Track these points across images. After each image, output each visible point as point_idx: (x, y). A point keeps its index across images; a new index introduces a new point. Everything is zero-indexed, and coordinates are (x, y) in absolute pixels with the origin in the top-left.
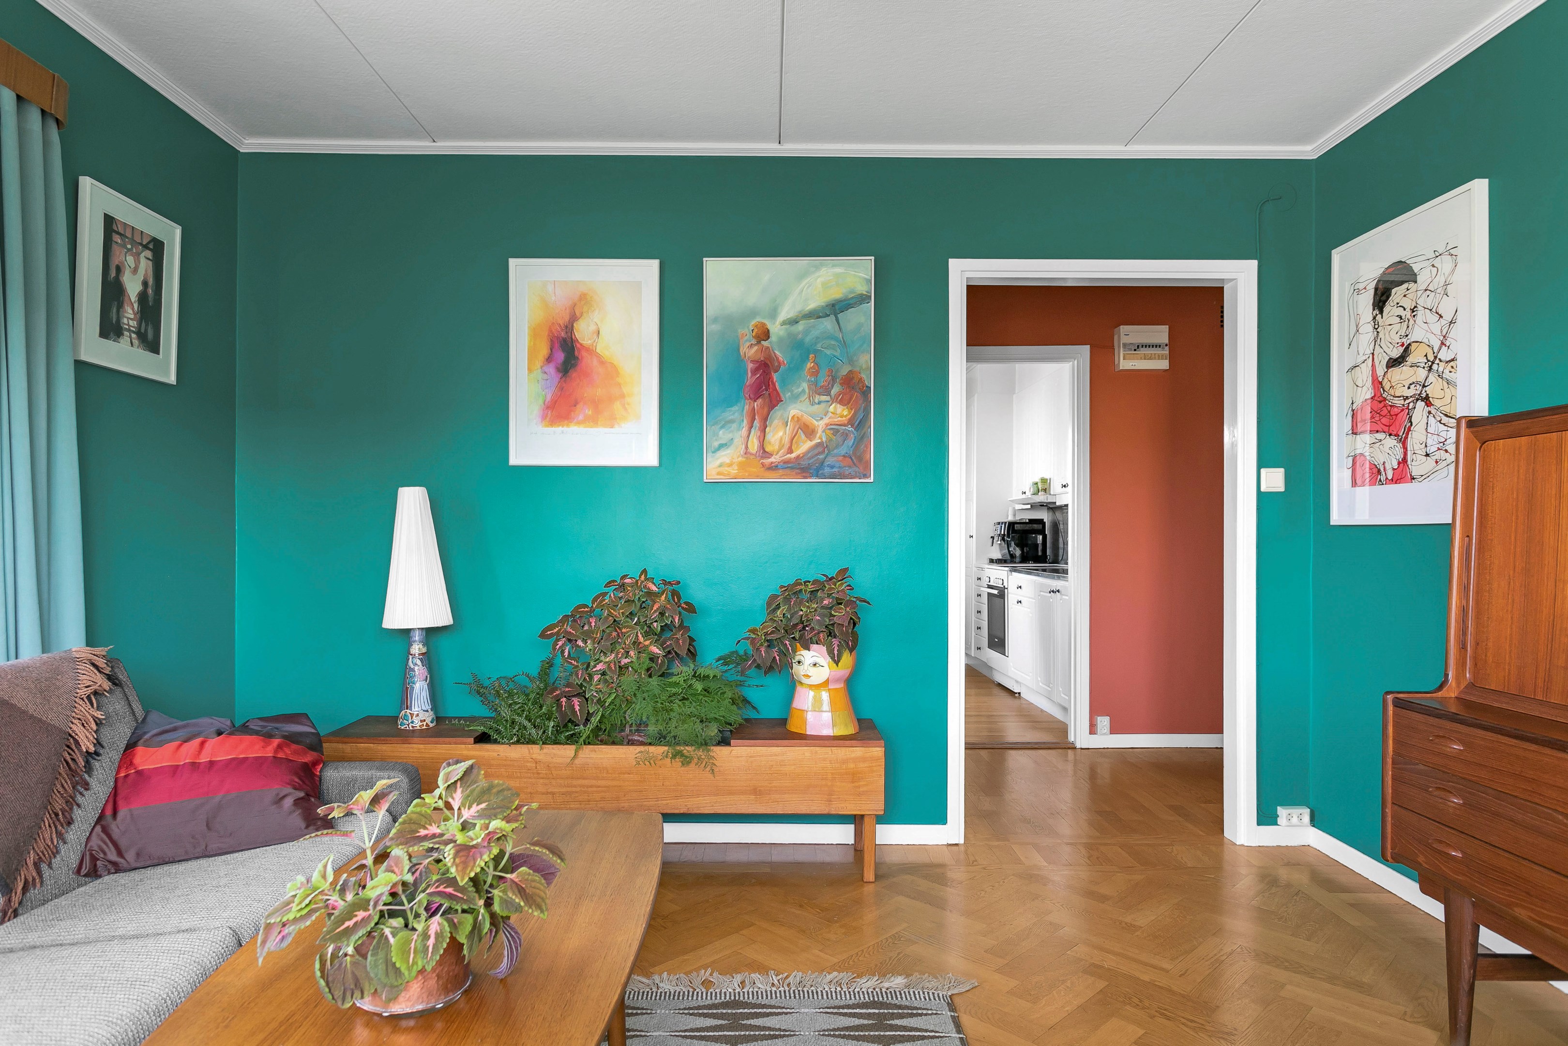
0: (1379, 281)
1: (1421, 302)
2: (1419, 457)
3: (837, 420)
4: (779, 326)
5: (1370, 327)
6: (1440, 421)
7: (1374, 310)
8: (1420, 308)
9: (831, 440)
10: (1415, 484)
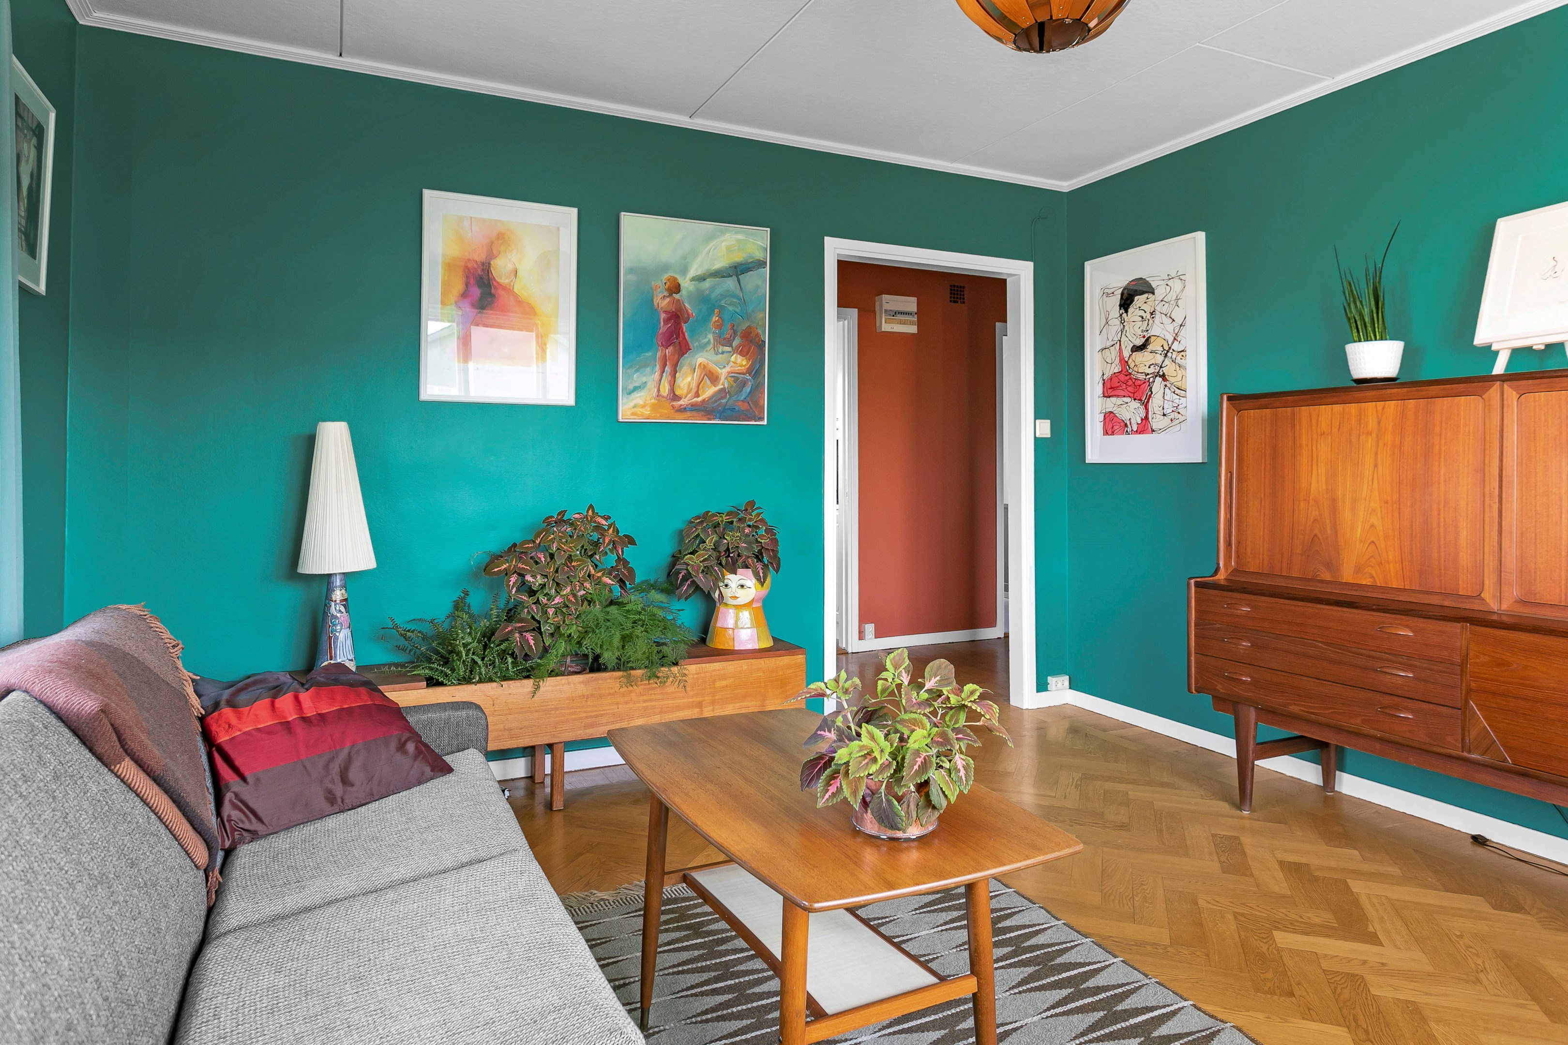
0: (1124, 289)
1: (1158, 308)
2: (1158, 416)
3: (738, 369)
4: (689, 282)
5: (1117, 322)
6: (1174, 392)
7: (1120, 309)
8: (1157, 312)
9: (732, 387)
10: (1154, 434)
